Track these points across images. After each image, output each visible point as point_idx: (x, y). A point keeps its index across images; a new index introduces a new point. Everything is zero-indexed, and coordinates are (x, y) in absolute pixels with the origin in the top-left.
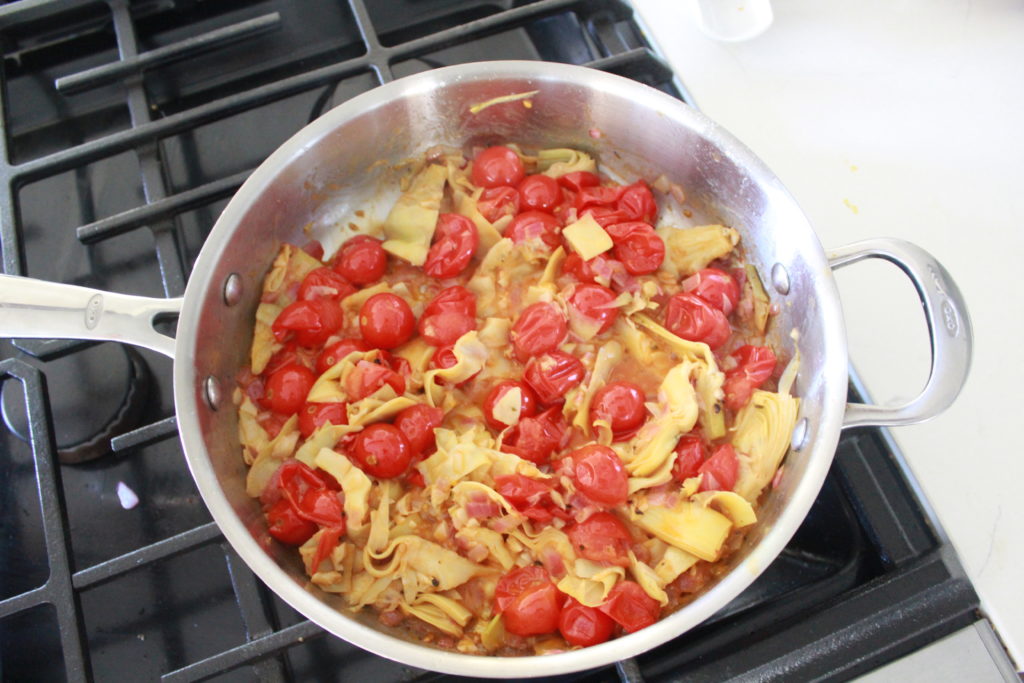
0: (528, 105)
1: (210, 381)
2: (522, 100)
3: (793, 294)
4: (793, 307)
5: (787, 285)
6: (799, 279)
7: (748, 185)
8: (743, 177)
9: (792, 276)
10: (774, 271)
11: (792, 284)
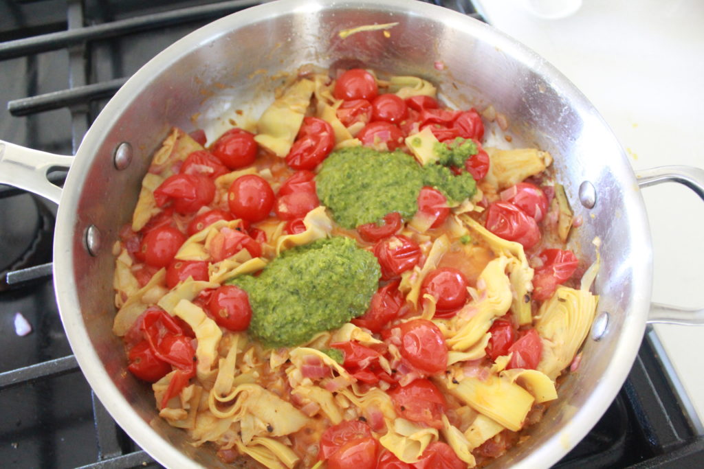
0: (387, 35)
2: (383, 31)
3: (599, 208)
4: (596, 219)
5: (594, 200)
6: (607, 194)
7: (567, 112)
8: (564, 106)
9: (599, 192)
10: (581, 188)
11: (598, 199)
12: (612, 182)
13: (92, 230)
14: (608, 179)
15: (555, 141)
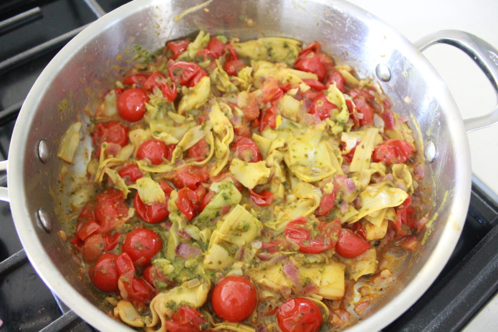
0: (207, 10)
1: (40, 212)
2: (203, 8)
3: (395, 77)
4: (395, 86)
5: (389, 75)
6: (398, 65)
7: (351, 22)
8: (347, 18)
9: (392, 66)
10: (377, 70)
11: (392, 72)
12: (400, 55)
13: (42, 212)
14: (396, 56)
15: (347, 46)
